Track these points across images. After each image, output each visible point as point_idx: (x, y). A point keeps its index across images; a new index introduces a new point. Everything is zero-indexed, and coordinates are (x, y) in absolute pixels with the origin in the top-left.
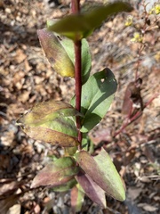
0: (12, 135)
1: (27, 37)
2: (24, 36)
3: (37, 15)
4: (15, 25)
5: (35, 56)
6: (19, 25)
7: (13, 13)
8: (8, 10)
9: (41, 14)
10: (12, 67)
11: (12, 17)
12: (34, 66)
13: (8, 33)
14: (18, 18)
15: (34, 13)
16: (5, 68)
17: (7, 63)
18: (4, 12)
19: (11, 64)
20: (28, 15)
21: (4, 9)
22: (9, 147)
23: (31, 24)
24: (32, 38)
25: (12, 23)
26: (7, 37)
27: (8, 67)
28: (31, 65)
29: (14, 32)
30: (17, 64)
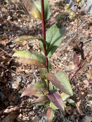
0: (18, 83)
1: (28, 33)
2: (26, 32)
3: (34, 22)
4: (22, 27)
5: (32, 42)
6: (24, 27)
7: (21, 22)
8: (19, 20)
9: (36, 21)
10: (20, 48)
11: (21, 23)
12: (31, 47)
13: (19, 31)
14: (24, 24)
15: (32, 20)
16: (16, 48)
17: (17, 46)
18: (17, 21)
19: (19, 46)
20: (29, 22)
21: (17, 20)
22: (16, 90)
23: (31, 26)
24: (31, 33)
25: (21, 26)
26: (18, 33)
27: (18, 48)
28: (30, 46)
29: (22, 30)
30: (23, 46)
